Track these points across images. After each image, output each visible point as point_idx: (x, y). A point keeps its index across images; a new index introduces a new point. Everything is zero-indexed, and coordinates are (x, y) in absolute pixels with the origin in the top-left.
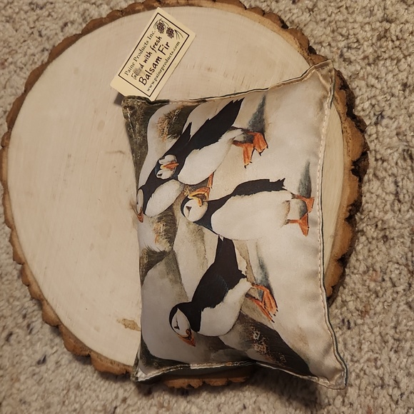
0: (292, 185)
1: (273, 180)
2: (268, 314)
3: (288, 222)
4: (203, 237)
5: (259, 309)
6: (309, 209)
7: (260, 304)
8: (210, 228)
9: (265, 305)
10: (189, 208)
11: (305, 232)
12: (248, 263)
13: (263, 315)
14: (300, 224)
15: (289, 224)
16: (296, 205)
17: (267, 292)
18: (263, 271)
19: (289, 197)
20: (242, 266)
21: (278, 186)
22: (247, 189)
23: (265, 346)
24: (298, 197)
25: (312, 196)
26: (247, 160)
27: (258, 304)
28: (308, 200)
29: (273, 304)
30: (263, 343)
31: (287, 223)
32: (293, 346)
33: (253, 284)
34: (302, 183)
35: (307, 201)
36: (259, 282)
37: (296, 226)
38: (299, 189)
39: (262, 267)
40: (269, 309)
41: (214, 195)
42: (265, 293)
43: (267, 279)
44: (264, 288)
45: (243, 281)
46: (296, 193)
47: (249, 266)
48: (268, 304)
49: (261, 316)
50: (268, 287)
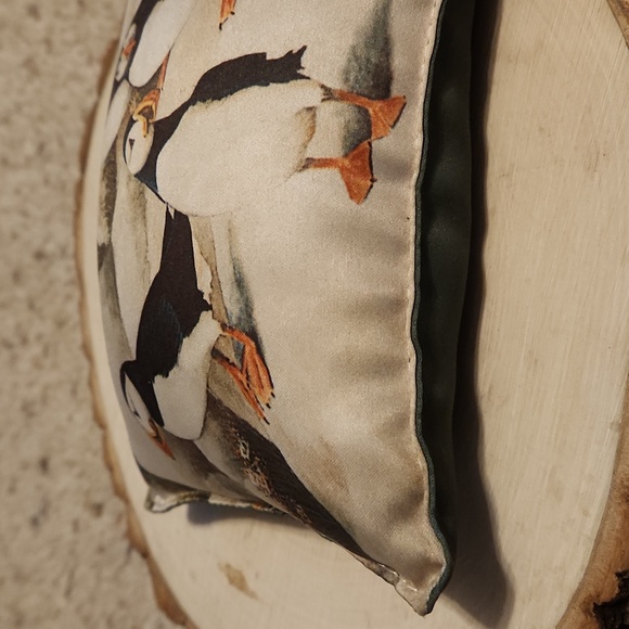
0: (328, 63)
1: (275, 53)
2: (256, 403)
3: (309, 163)
5: (237, 388)
6: (377, 129)
7: (239, 374)
8: (154, 188)
9: (248, 378)
10: (132, 142)
11: (357, 194)
12: (214, 273)
13: (247, 404)
14: (342, 170)
15: (311, 171)
16: (334, 122)
17: (250, 346)
18: (242, 293)
19: (313, 96)
20: (204, 283)
21: (287, 68)
22: (220, 82)
23: (263, 477)
24: (342, 97)
25: (396, 91)
27: (236, 376)
28: (378, 105)
29: (264, 378)
30: (259, 470)
31: (305, 167)
32: (313, 486)
33: (223, 326)
34: (357, 58)
35: (374, 108)
36: (234, 320)
37: (332, 176)
38: (346, 72)
39: (240, 283)
40: (256, 390)
41: (163, 111)
42: (247, 349)
43: (250, 316)
44: (244, 337)
45: (205, 316)
46: (335, 84)
47: (216, 284)
48: (254, 379)
49: (244, 405)
50: (253, 335)
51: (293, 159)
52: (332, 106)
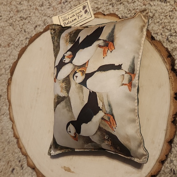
0: (126, 67)
1: (117, 64)
2: (112, 128)
3: (123, 84)
4: (83, 91)
5: (108, 125)
7: (109, 123)
8: (86, 86)
9: (111, 123)
10: (77, 77)
11: (130, 90)
12: (103, 103)
13: (110, 128)
14: (128, 86)
15: (123, 86)
16: (127, 77)
17: (112, 117)
18: (110, 108)
19: (124, 73)
20: (100, 105)
21: (119, 67)
22: (104, 68)
23: (110, 142)
24: (128, 73)
25: (135, 73)
26: (105, 54)
27: (108, 123)
28: (133, 75)
29: (115, 123)
30: (110, 141)
31: (122, 85)
32: (123, 143)
33: (105, 114)
34: (130, 67)
35: (132, 75)
36: (108, 112)
37: (126, 87)
38: (129, 69)
39: (110, 105)
40: (113, 126)
41: (88, 71)
42: (111, 118)
43: (112, 112)
44: (110, 115)
45: (100, 112)
46: (127, 71)
47: (103, 105)
48: (112, 123)
49: (109, 128)
50: (113, 115)
51: (120, 84)
52: (127, 75)
